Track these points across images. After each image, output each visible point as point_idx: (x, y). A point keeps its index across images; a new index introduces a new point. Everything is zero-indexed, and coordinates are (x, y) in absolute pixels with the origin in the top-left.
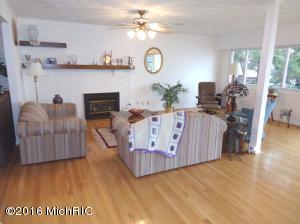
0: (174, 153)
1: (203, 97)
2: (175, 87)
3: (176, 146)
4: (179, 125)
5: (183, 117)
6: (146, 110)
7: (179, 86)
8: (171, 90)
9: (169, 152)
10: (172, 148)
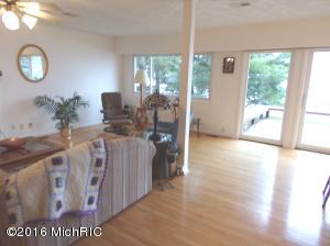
0: (94, 206)
1: (109, 111)
2: (71, 100)
3: (96, 195)
4: (99, 163)
5: (103, 150)
6: (31, 138)
7: (77, 98)
8: (66, 104)
9: (87, 207)
10: (91, 201)
